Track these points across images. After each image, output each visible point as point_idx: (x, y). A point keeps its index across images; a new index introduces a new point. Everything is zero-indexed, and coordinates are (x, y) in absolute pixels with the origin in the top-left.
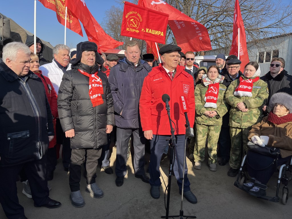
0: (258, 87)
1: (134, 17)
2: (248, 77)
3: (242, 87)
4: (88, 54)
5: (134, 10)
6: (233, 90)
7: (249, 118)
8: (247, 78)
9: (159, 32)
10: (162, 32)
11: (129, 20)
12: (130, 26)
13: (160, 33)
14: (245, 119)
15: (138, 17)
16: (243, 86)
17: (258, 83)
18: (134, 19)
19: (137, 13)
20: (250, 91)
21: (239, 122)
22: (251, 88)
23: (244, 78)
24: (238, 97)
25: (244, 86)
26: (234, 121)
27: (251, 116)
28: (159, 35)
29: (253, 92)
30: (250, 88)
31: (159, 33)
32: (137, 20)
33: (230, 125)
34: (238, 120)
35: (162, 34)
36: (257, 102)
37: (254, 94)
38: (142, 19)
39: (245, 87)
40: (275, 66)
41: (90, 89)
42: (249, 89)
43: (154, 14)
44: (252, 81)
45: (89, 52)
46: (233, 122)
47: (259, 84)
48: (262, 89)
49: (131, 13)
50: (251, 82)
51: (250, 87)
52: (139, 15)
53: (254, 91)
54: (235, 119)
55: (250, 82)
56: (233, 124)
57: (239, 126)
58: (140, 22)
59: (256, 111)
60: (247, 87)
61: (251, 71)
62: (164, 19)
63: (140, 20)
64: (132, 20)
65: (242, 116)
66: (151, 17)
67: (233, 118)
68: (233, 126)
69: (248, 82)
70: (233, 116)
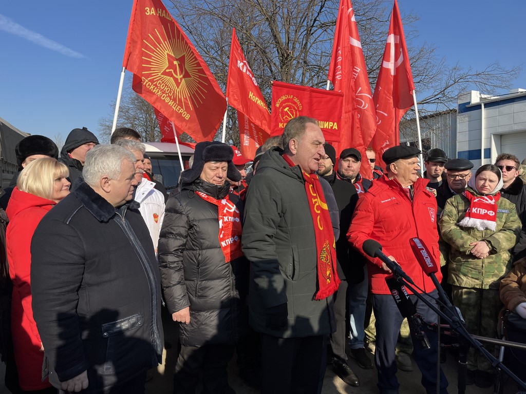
0: (504, 211)
1: (288, 104)
2: (486, 192)
3: (477, 210)
4: (215, 167)
5: (288, 94)
6: (455, 215)
7: (497, 269)
8: (483, 194)
9: (330, 123)
10: (335, 124)
11: (282, 110)
12: (284, 119)
13: (332, 126)
14: (489, 272)
15: (295, 103)
16: (479, 209)
18: (290, 107)
19: (293, 98)
20: (493, 219)
21: (476, 277)
22: (494, 214)
23: (475, 193)
25: (481, 209)
26: (465, 275)
27: (500, 265)
28: (330, 128)
30: (491, 213)
31: (330, 126)
32: (294, 109)
33: (454, 282)
34: (473, 272)
35: (335, 127)
38: (302, 105)
39: (483, 212)
40: (505, 169)
41: (220, 227)
42: (491, 215)
43: (321, 95)
44: (494, 200)
45: (218, 164)
46: (462, 277)
48: (511, 214)
49: (284, 98)
50: (494, 204)
51: (491, 212)
52: (296, 100)
53: (499, 218)
54: (468, 272)
55: (492, 202)
56: (463, 281)
57: (477, 285)
58: (299, 111)
59: (506, 256)
60: (486, 211)
61: (491, 181)
62: (337, 101)
63: (298, 108)
64: (286, 109)
65: (482, 266)
66: (315, 100)
67: (464, 269)
68: (463, 285)
69: (487, 202)
70: (461, 265)
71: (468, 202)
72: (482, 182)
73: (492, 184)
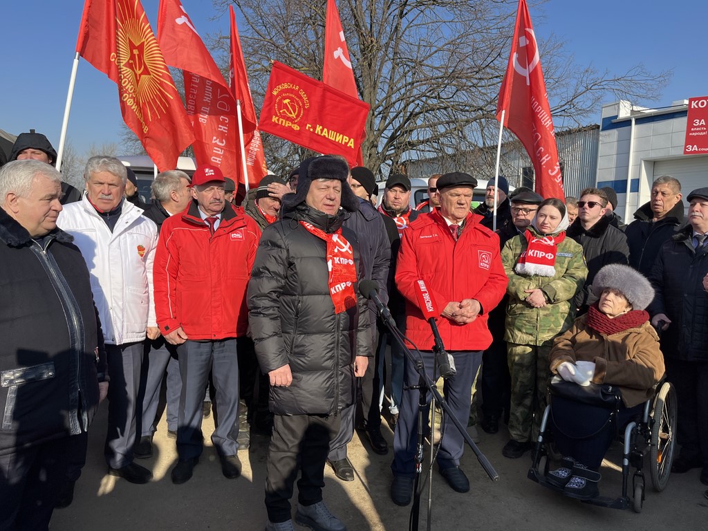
0: (566, 255)
1: (291, 95)
2: (546, 231)
3: (533, 253)
5: (293, 82)
6: (512, 260)
7: (553, 322)
8: (542, 234)
11: (280, 101)
12: (280, 113)
14: (544, 326)
15: (300, 97)
16: (536, 251)
17: (566, 244)
18: (292, 100)
19: (299, 89)
20: (551, 263)
21: (530, 332)
22: (553, 257)
23: (535, 233)
24: (526, 275)
25: (539, 252)
26: (520, 330)
27: (557, 318)
29: (557, 264)
30: (550, 256)
32: (298, 104)
33: (509, 338)
34: (528, 327)
36: (570, 287)
37: (559, 269)
38: (310, 103)
39: (541, 255)
40: (586, 206)
41: (330, 270)
42: (549, 258)
44: (553, 241)
45: (328, 183)
46: (517, 332)
47: (567, 246)
48: (576, 259)
49: (286, 86)
50: (552, 245)
51: (550, 254)
52: (302, 93)
53: (559, 262)
54: (522, 326)
55: (551, 243)
56: (517, 336)
57: (531, 341)
58: (304, 109)
59: (564, 308)
60: (544, 254)
61: (552, 217)
63: (304, 105)
64: (286, 101)
65: (537, 319)
66: (329, 102)
67: (518, 323)
68: (517, 342)
69: (546, 243)
70: (515, 319)
71: (525, 244)
72: (541, 220)
73: (554, 222)
